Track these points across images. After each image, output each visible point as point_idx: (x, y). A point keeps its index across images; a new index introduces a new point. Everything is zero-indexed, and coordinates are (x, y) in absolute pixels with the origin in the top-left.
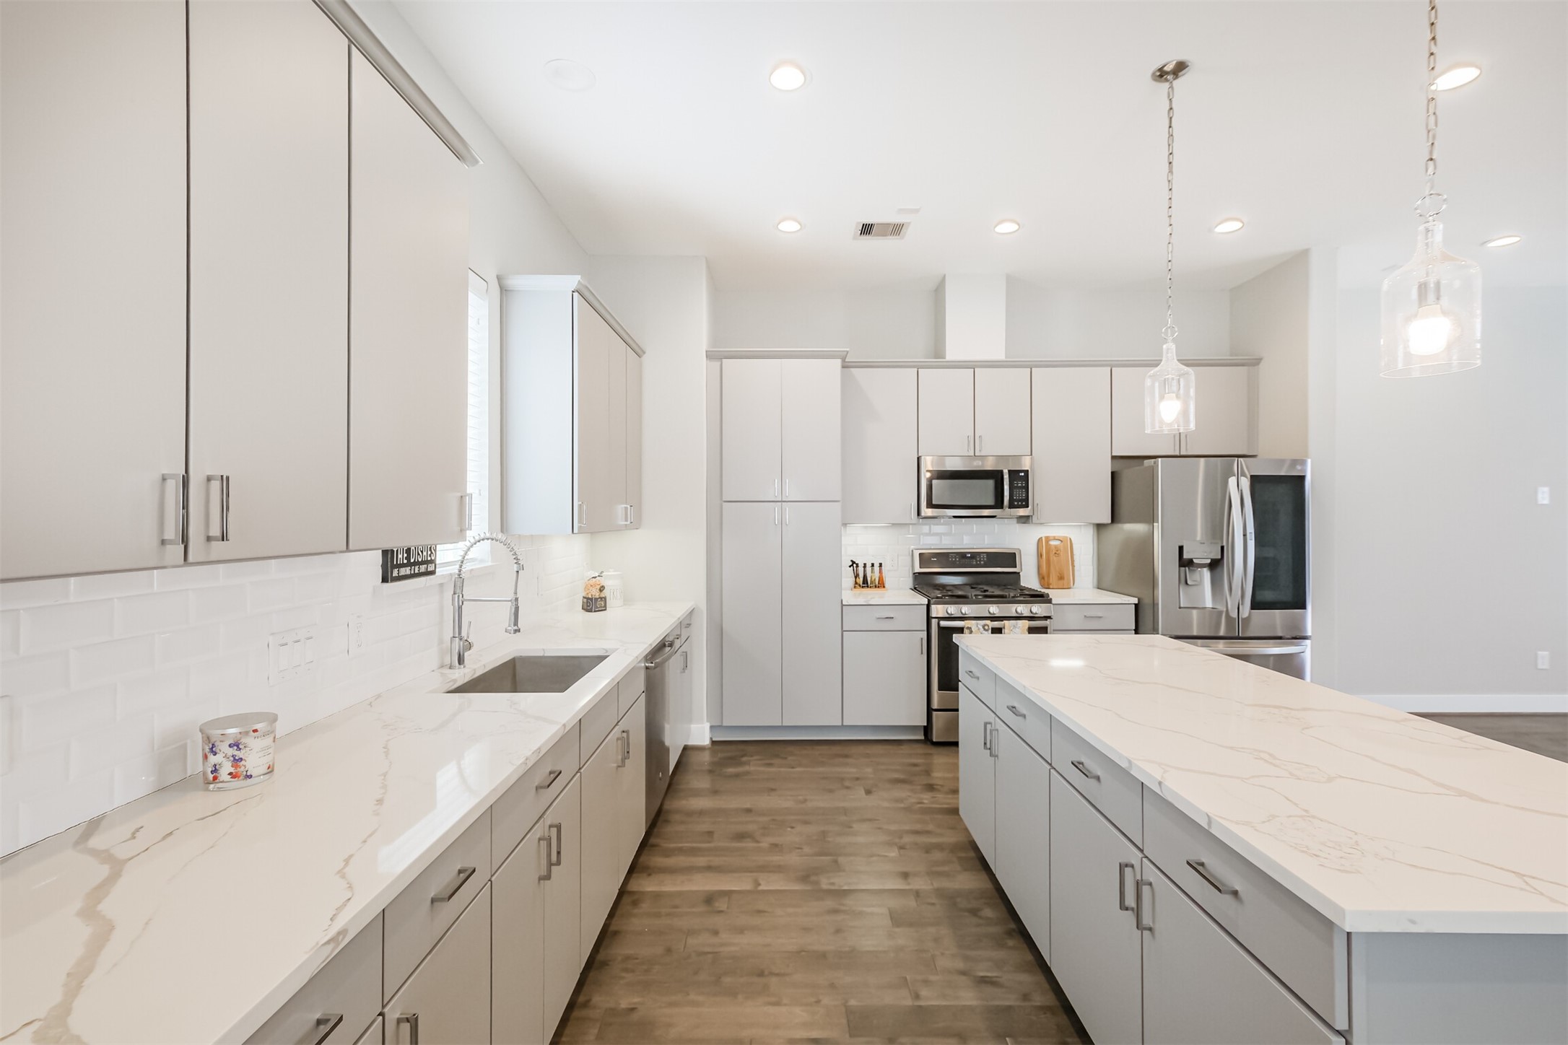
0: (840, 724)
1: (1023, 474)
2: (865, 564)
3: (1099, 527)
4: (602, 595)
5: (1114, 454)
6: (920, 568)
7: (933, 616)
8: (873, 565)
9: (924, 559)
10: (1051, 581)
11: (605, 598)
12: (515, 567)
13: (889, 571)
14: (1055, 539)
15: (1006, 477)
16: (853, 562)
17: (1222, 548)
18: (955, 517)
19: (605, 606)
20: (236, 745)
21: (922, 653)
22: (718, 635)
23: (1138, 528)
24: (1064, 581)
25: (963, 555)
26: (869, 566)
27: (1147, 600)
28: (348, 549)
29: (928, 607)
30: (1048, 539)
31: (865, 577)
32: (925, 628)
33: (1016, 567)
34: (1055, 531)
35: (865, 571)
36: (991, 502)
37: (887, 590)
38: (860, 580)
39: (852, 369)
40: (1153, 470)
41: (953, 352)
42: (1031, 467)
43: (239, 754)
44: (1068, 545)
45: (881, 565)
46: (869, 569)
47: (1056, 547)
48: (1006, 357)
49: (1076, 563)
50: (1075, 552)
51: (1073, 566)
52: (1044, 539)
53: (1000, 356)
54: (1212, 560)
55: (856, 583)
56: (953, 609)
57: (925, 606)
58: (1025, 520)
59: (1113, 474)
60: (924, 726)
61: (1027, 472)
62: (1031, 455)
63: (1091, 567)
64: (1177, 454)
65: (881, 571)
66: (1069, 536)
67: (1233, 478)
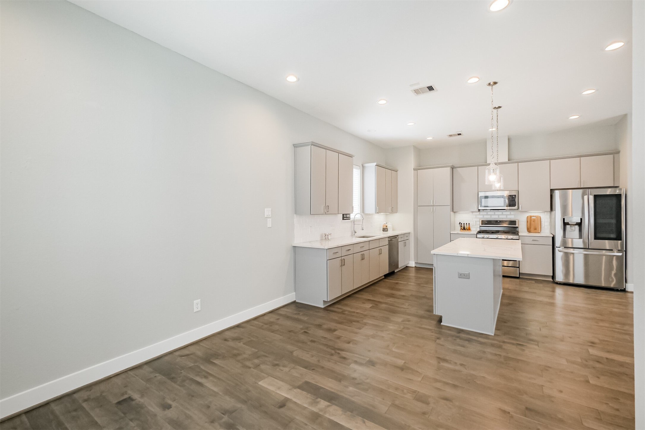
2: (464, 223)
4: (387, 228)
5: (551, 188)
6: (482, 224)
8: (467, 224)
9: (483, 222)
10: (531, 230)
11: (387, 229)
13: (472, 225)
14: (534, 216)
15: (506, 197)
16: (460, 223)
17: (581, 219)
18: (491, 210)
19: (387, 230)
22: (417, 240)
24: (537, 230)
28: (338, 214)
30: (531, 217)
31: (464, 227)
33: (516, 225)
34: (534, 214)
36: (503, 205)
37: (471, 231)
38: (462, 228)
39: (457, 168)
41: (490, 161)
42: (517, 194)
44: (539, 219)
45: (469, 224)
46: (465, 225)
47: (534, 219)
48: (509, 161)
50: (542, 221)
51: (541, 226)
52: (529, 217)
53: (507, 161)
54: (577, 223)
55: (461, 229)
58: (516, 210)
59: (550, 194)
61: (515, 196)
62: (518, 190)
63: (549, 226)
65: (469, 226)
66: (539, 215)
67: (586, 197)
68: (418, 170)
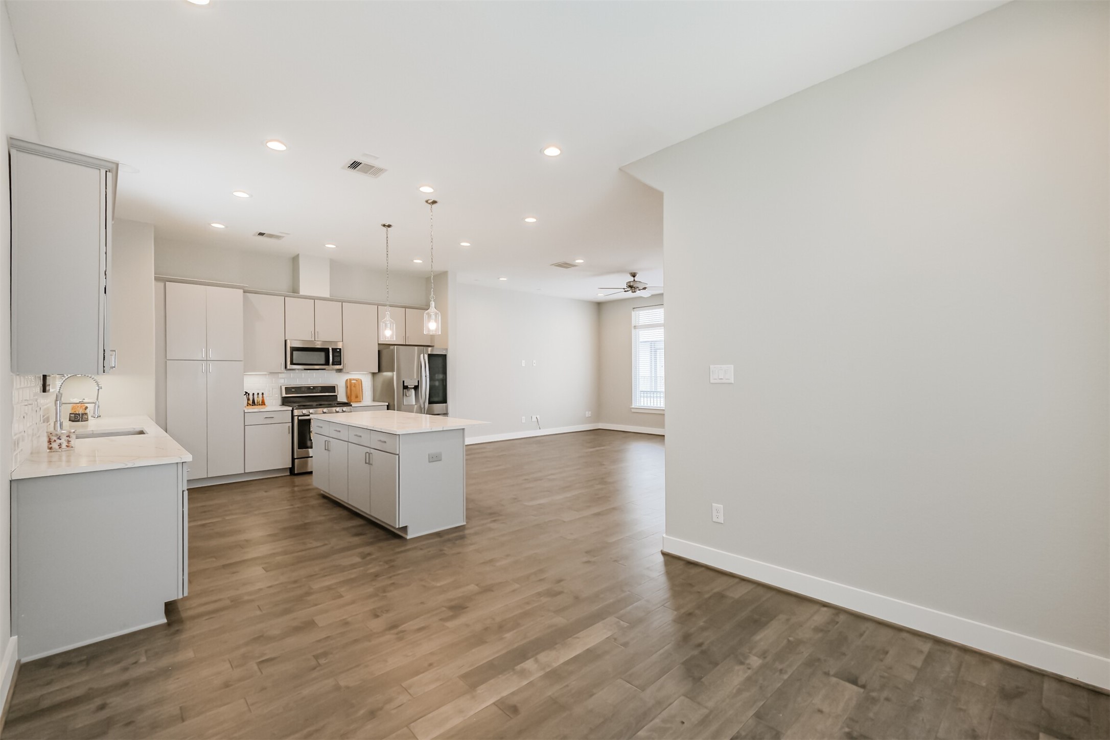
0: (243, 472)
1: (338, 350)
2: (253, 394)
3: (374, 374)
4: (86, 412)
5: (379, 343)
6: (286, 394)
7: (295, 415)
8: (258, 394)
9: (288, 390)
10: (352, 398)
11: (87, 414)
12: (97, 388)
13: (267, 397)
14: (354, 380)
15: (331, 351)
16: (246, 393)
17: (418, 381)
18: (305, 369)
19: (86, 419)
20: (68, 436)
21: (289, 433)
23: (389, 374)
24: (358, 398)
25: (309, 388)
26: (256, 394)
27: (391, 404)
29: (292, 411)
30: (350, 380)
31: (253, 400)
32: (291, 421)
33: (335, 392)
34: (354, 376)
35: (253, 397)
36: (323, 361)
37: (266, 406)
38: (251, 402)
39: (249, 294)
40: (393, 350)
41: (303, 291)
42: (343, 347)
43: (70, 439)
44: (360, 382)
45: (263, 394)
46: (256, 396)
47: (354, 383)
48: (330, 296)
49: (364, 390)
50: (363, 388)
51: (362, 392)
53: (328, 296)
54: (415, 386)
55: (248, 403)
56: (305, 411)
57: (291, 411)
58: (340, 371)
59: (379, 351)
60: (290, 468)
61: (340, 349)
62: (343, 341)
63: (370, 392)
64: (404, 344)
65: (263, 397)
66: (360, 378)
67: (422, 355)
68: (167, 283)
